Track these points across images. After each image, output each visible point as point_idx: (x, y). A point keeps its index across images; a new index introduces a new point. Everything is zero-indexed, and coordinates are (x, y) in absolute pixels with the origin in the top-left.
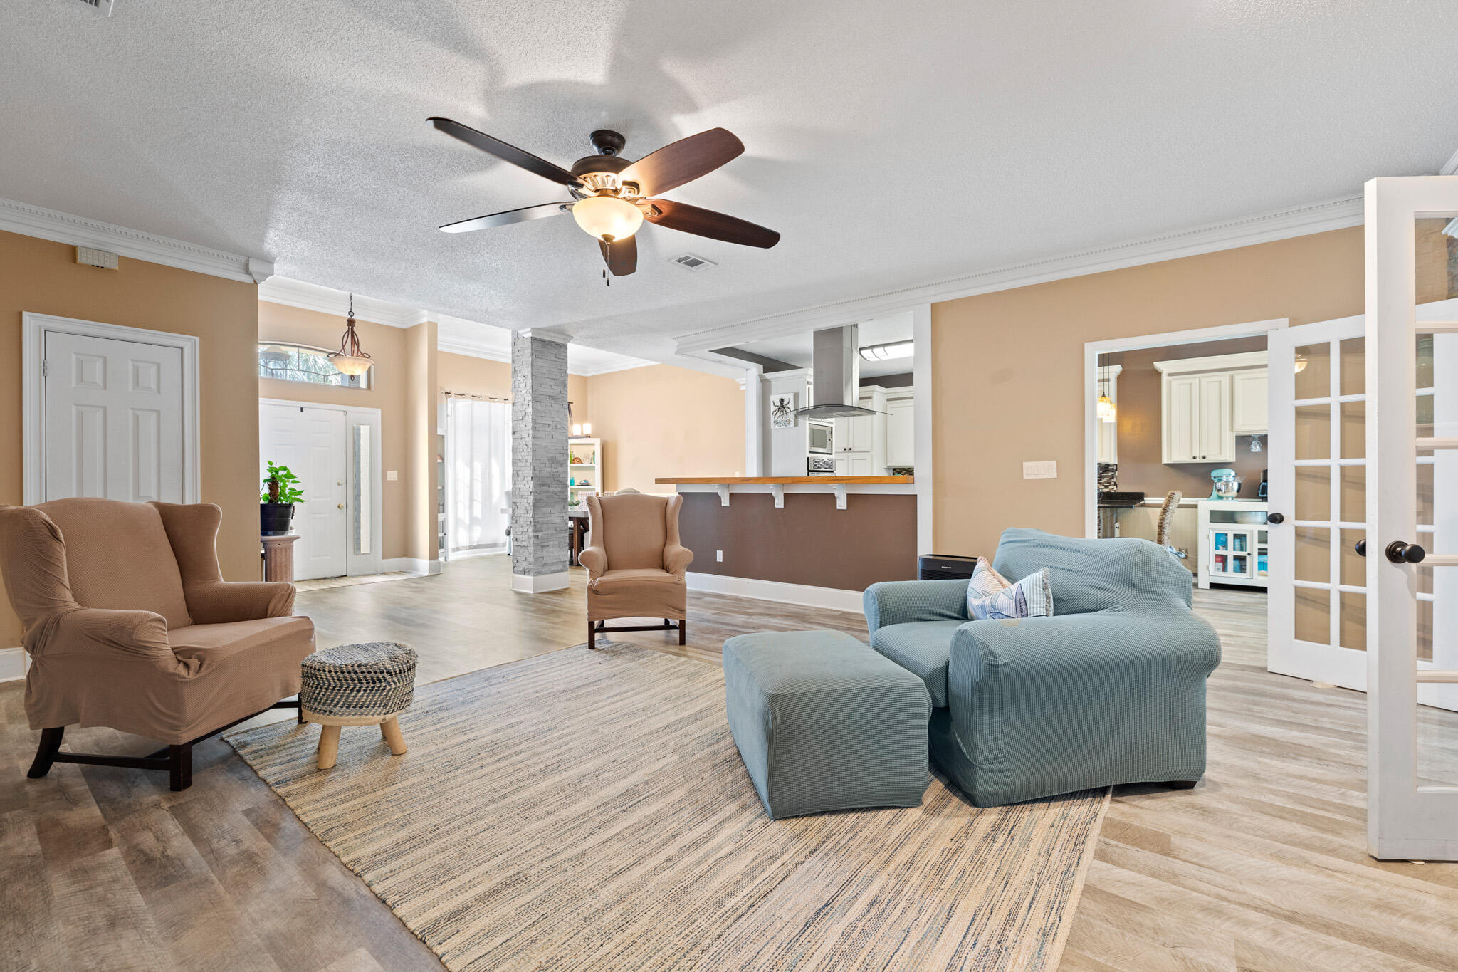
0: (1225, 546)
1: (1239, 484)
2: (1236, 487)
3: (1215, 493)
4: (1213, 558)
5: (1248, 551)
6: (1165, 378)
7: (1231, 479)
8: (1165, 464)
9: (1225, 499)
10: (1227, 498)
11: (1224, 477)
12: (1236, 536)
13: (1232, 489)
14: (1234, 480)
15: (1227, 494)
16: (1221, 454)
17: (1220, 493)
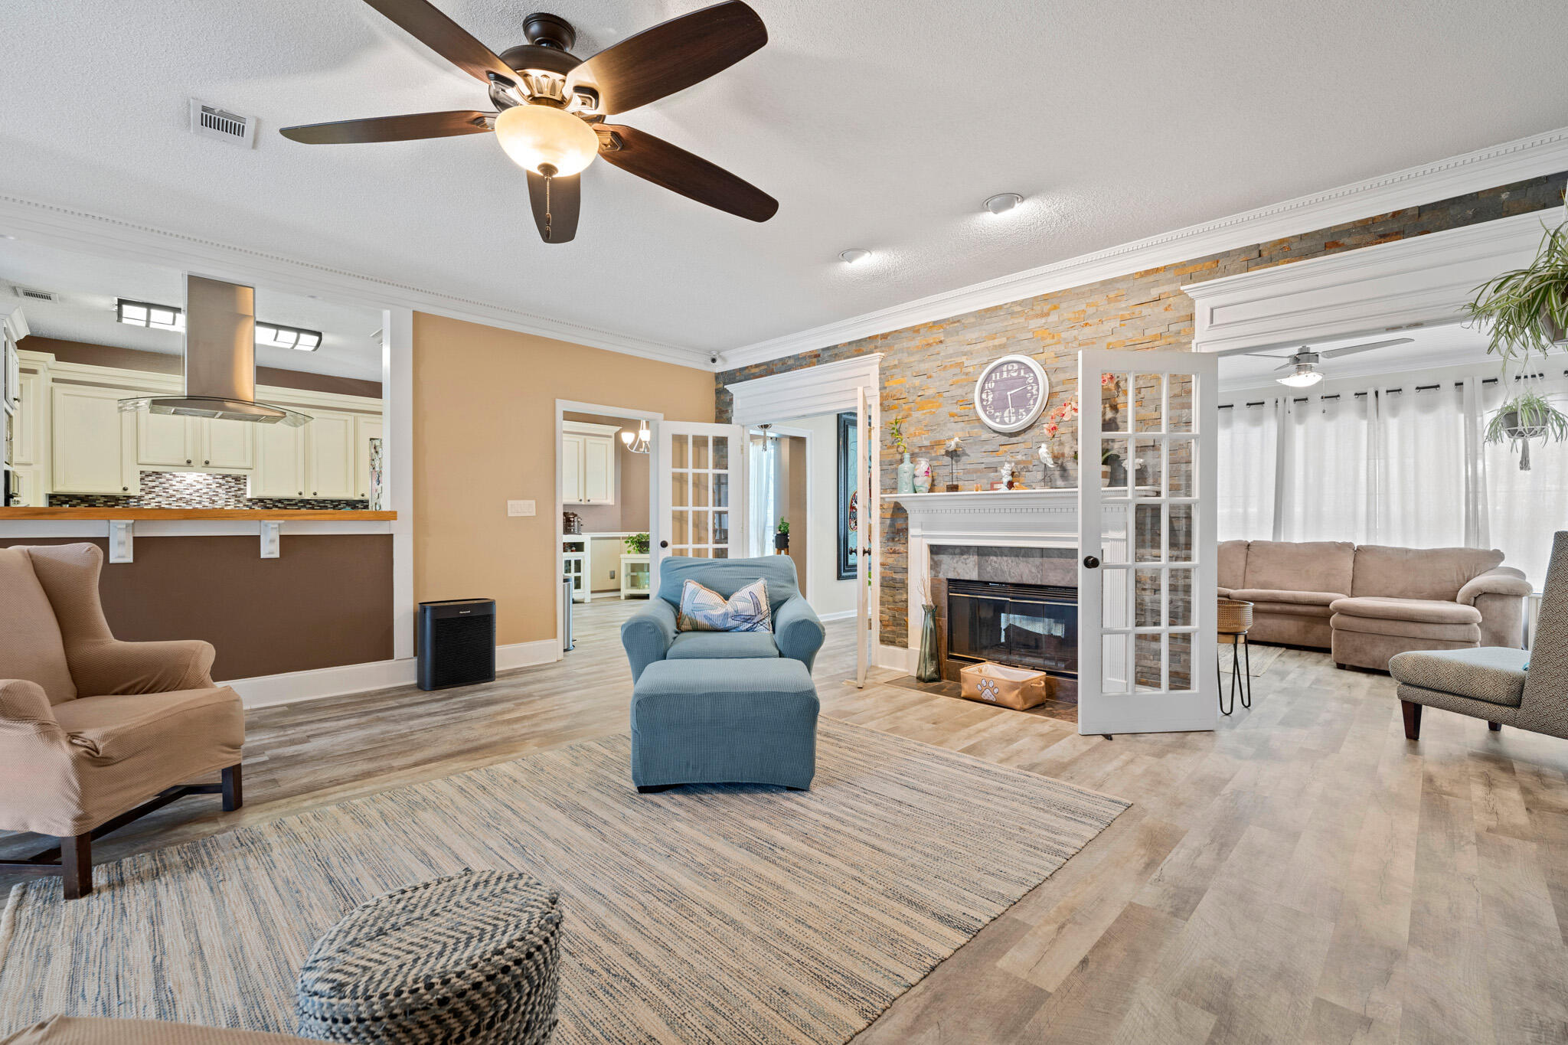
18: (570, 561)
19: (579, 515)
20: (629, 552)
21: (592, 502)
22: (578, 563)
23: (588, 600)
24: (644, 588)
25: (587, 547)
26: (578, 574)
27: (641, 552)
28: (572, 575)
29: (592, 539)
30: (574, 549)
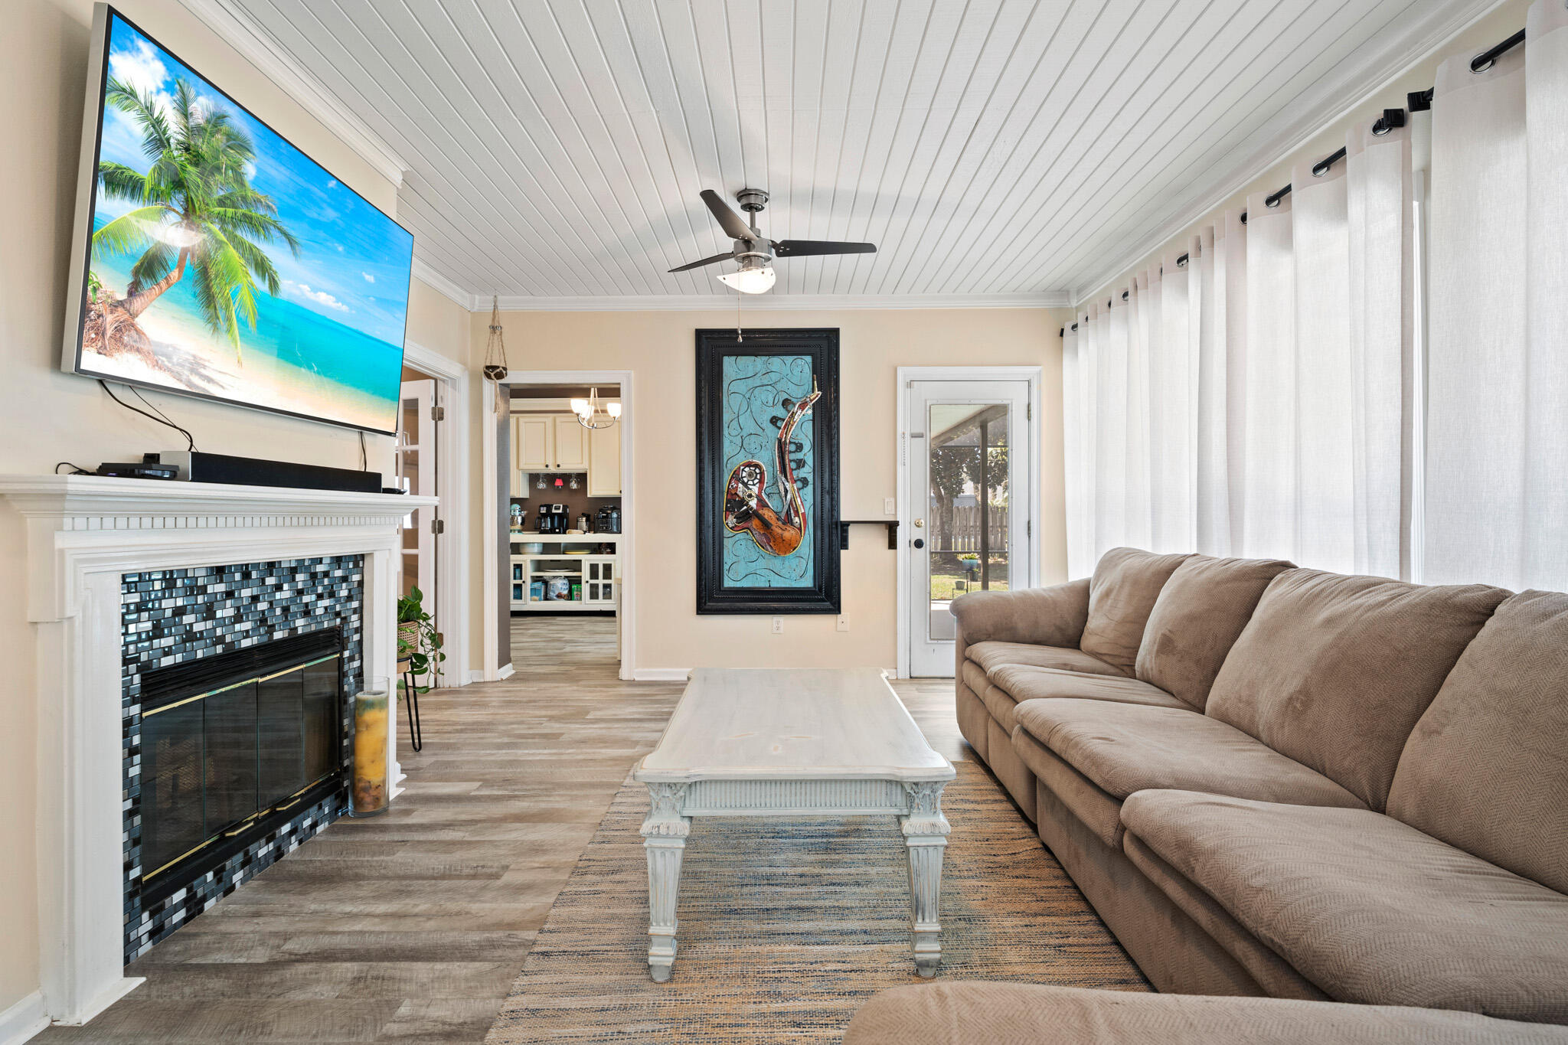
2: (520, 520)
5: (525, 579)
7: (517, 513)
12: (516, 566)
14: (519, 515)
15: (515, 527)
18: (598, 565)
22: (607, 568)
26: (607, 582)
28: (601, 581)
30: (604, 550)
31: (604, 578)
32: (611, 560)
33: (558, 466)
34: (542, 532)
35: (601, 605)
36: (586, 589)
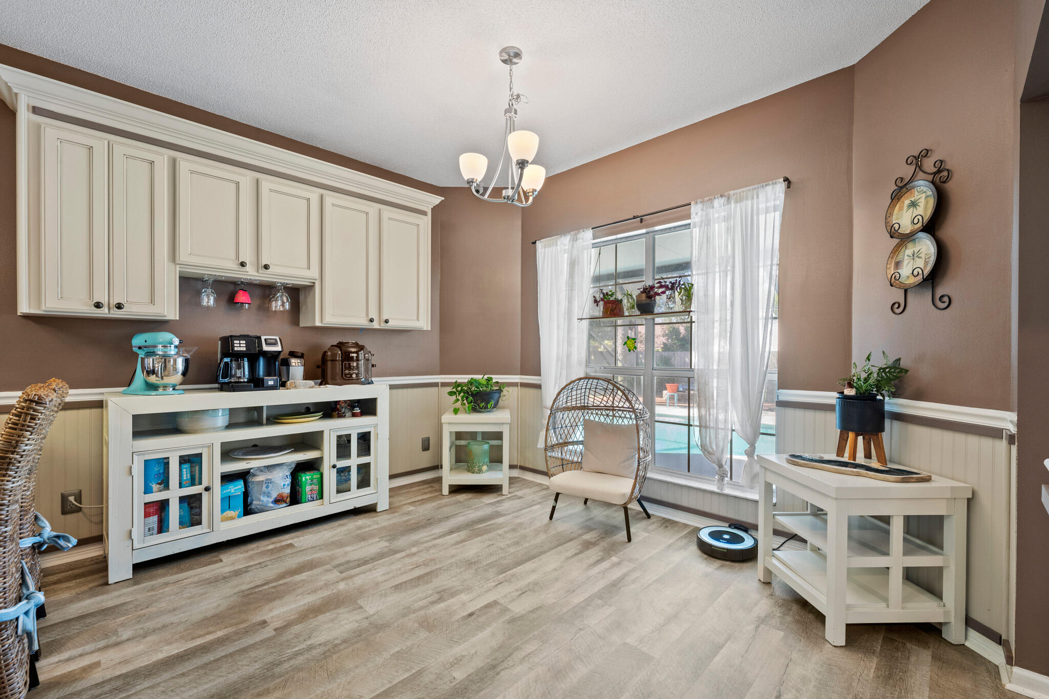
0: (165, 483)
1: (187, 361)
2: (180, 366)
3: (140, 377)
4: (139, 511)
5: (205, 483)
6: (24, 118)
7: (172, 351)
8: (27, 317)
9: (161, 390)
10: (165, 387)
11: (160, 347)
12: (184, 460)
13: (175, 369)
14: (177, 353)
15: (167, 380)
16: (152, 301)
17: (153, 379)
18: (348, 437)
19: (368, 347)
20: (456, 411)
21: (393, 324)
22: (365, 439)
23: (383, 504)
24: (480, 471)
25: (383, 407)
26: (364, 460)
27: (475, 410)
28: (354, 461)
29: (392, 387)
30: (357, 410)
31: (359, 455)
32: (370, 426)
33: (266, 267)
34: (224, 388)
35: (356, 498)
36: (330, 478)
